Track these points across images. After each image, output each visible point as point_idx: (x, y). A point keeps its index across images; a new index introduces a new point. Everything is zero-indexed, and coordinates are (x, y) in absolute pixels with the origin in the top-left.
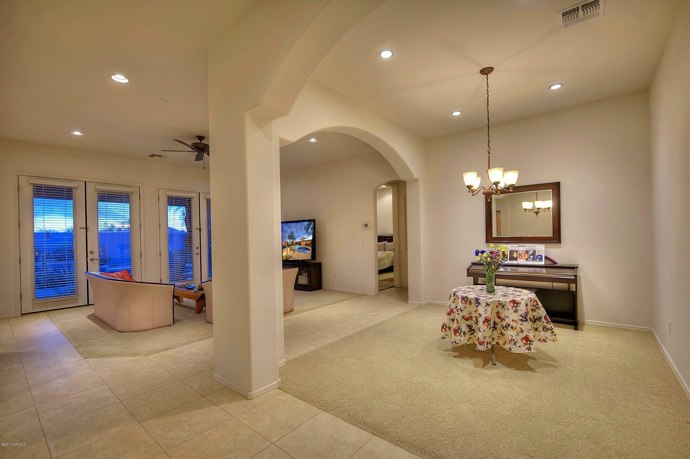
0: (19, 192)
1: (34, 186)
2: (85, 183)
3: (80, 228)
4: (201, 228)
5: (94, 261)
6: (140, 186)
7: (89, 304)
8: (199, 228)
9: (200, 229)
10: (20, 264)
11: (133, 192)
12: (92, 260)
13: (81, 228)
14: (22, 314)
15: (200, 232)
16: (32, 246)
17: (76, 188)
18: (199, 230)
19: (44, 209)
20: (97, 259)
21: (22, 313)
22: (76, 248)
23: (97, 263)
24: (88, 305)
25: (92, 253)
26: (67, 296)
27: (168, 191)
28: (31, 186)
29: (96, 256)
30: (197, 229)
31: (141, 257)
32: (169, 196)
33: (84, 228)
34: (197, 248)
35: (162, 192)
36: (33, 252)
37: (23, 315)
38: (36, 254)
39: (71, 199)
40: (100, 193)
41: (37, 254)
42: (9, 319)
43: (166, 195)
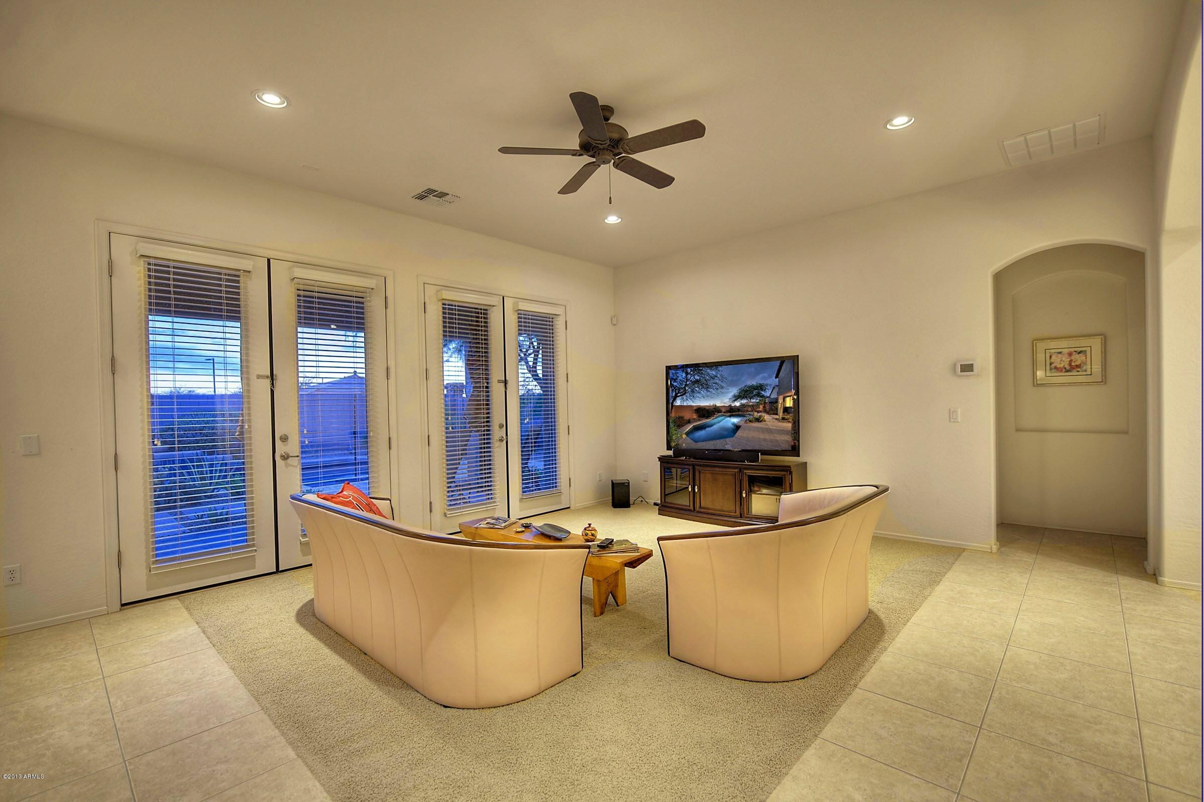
0: (112, 277)
1: (149, 264)
2: (269, 260)
3: (258, 375)
4: (507, 379)
5: (290, 461)
6: (385, 275)
7: (280, 569)
8: (504, 379)
9: (505, 382)
10: (116, 469)
11: (372, 289)
12: (285, 457)
13: (259, 377)
14: (123, 605)
15: (506, 388)
16: (146, 423)
17: (249, 272)
18: (503, 385)
19: (173, 325)
20: (298, 456)
21: (123, 603)
22: (250, 427)
23: (296, 464)
24: (278, 571)
25: (284, 439)
26: (230, 551)
27: (445, 290)
28: (142, 262)
29: (293, 447)
30: (499, 381)
31: (390, 448)
32: (447, 302)
33: (268, 377)
34: (501, 426)
35: (431, 291)
36: (147, 439)
37: (125, 607)
38: (156, 445)
39: (237, 319)
40: (301, 287)
41: (159, 444)
42: (89, 620)
43: (439, 300)
